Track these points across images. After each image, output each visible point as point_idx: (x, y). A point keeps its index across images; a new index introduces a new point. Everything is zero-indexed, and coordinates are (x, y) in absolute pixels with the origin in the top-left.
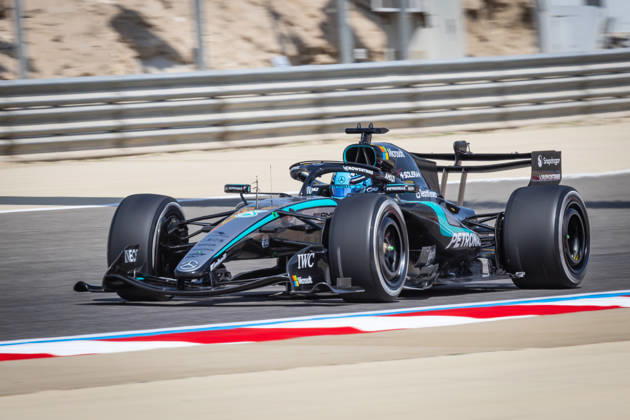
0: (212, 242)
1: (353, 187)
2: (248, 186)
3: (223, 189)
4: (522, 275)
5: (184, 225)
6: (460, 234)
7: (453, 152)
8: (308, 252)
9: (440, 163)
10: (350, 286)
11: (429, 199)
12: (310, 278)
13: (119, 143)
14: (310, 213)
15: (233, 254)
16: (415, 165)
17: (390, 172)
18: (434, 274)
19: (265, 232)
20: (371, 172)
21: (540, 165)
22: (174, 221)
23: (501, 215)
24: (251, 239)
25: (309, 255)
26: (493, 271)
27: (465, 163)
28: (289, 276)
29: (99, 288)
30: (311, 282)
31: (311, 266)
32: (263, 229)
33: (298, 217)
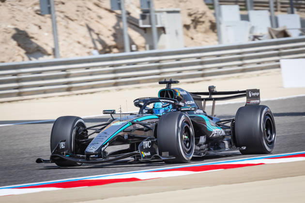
0: (102, 138)
1: (163, 109)
2: (114, 110)
3: (102, 112)
4: (245, 148)
5: (86, 130)
6: (216, 130)
7: (208, 91)
8: (147, 140)
9: (203, 97)
10: (168, 156)
11: (200, 114)
13: (19, 94)
14: (147, 122)
15: (112, 143)
16: (192, 98)
17: (181, 102)
18: (206, 149)
19: (126, 132)
20: (173, 102)
21: (250, 96)
22: (81, 128)
23: (233, 120)
24: (120, 135)
26: (231, 147)
27: (214, 96)
28: (140, 152)
29: (48, 161)
30: (150, 154)
31: (149, 147)
32: (125, 130)
33: (141, 124)
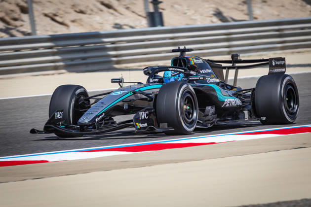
0: (97, 108)
1: (173, 77)
2: (122, 79)
3: (110, 81)
4: (264, 118)
5: (88, 99)
6: (229, 100)
7: (231, 59)
8: (145, 111)
10: (167, 127)
11: (213, 83)
12: (146, 124)
14: (150, 92)
15: (108, 113)
16: (209, 66)
17: (193, 70)
18: (214, 120)
19: (125, 102)
20: (183, 71)
21: (274, 64)
22: (82, 98)
23: (254, 89)
24: (118, 106)
25: (146, 113)
28: (134, 123)
29: (42, 131)
30: (146, 126)
31: (146, 118)
32: (124, 100)
33: (142, 94)
